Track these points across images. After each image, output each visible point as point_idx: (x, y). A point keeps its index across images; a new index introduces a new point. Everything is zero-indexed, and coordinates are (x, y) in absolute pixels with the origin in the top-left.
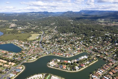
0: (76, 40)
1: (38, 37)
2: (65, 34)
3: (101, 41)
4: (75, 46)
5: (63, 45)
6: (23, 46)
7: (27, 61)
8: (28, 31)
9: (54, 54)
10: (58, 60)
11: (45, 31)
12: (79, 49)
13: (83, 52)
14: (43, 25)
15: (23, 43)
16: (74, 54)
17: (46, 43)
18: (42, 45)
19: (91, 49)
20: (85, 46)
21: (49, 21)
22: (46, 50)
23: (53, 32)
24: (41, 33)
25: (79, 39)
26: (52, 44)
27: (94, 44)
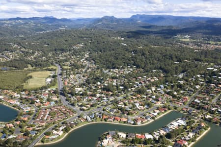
0: (147, 83)
1: (49, 80)
2: (114, 71)
3: (202, 85)
4: (150, 97)
5: (121, 98)
6: (18, 103)
7: (42, 141)
8: (18, 66)
9: (105, 120)
10: (119, 134)
11: (64, 65)
12: (159, 104)
13: (170, 111)
14: (54, 48)
15: (15, 95)
16: (153, 118)
17: (77, 95)
18: (67, 100)
19: (187, 103)
20: (171, 97)
21: (66, 41)
22: (83, 110)
23: (83, 67)
24: (55, 70)
25: (153, 80)
26: (91, 95)
27: (188, 90)
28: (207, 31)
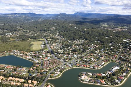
1: (43, 46)
2: (75, 41)
3: (122, 49)
4: (97, 55)
6: (31, 58)
7: (51, 77)
8: (23, 39)
10: (88, 73)
11: (47, 38)
12: (103, 58)
14: (40, 30)
15: (28, 54)
16: (102, 66)
17: (60, 53)
18: (55, 56)
19: (117, 58)
20: (108, 55)
22: (66, 61)
23: (58, 39)
24: (44, 41)
25: (97, 46)
26: (67, 54)
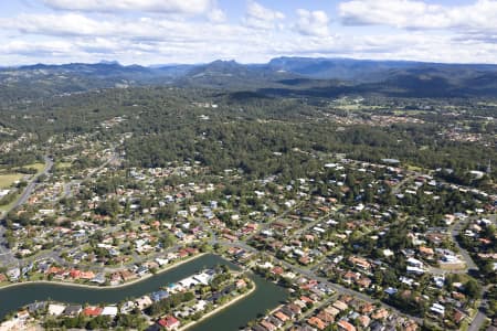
0: (189, 196)
1: (5, 192)
2: (154, 172)
4: (178, 226)
13: (202, 254)
16: (152, 270)
19: (249, 237)
20: (224, 225)
21: (96, 111)
24: (35, 172)
26: (63, 225)
27: (267, 210)
28: (402, 91)
